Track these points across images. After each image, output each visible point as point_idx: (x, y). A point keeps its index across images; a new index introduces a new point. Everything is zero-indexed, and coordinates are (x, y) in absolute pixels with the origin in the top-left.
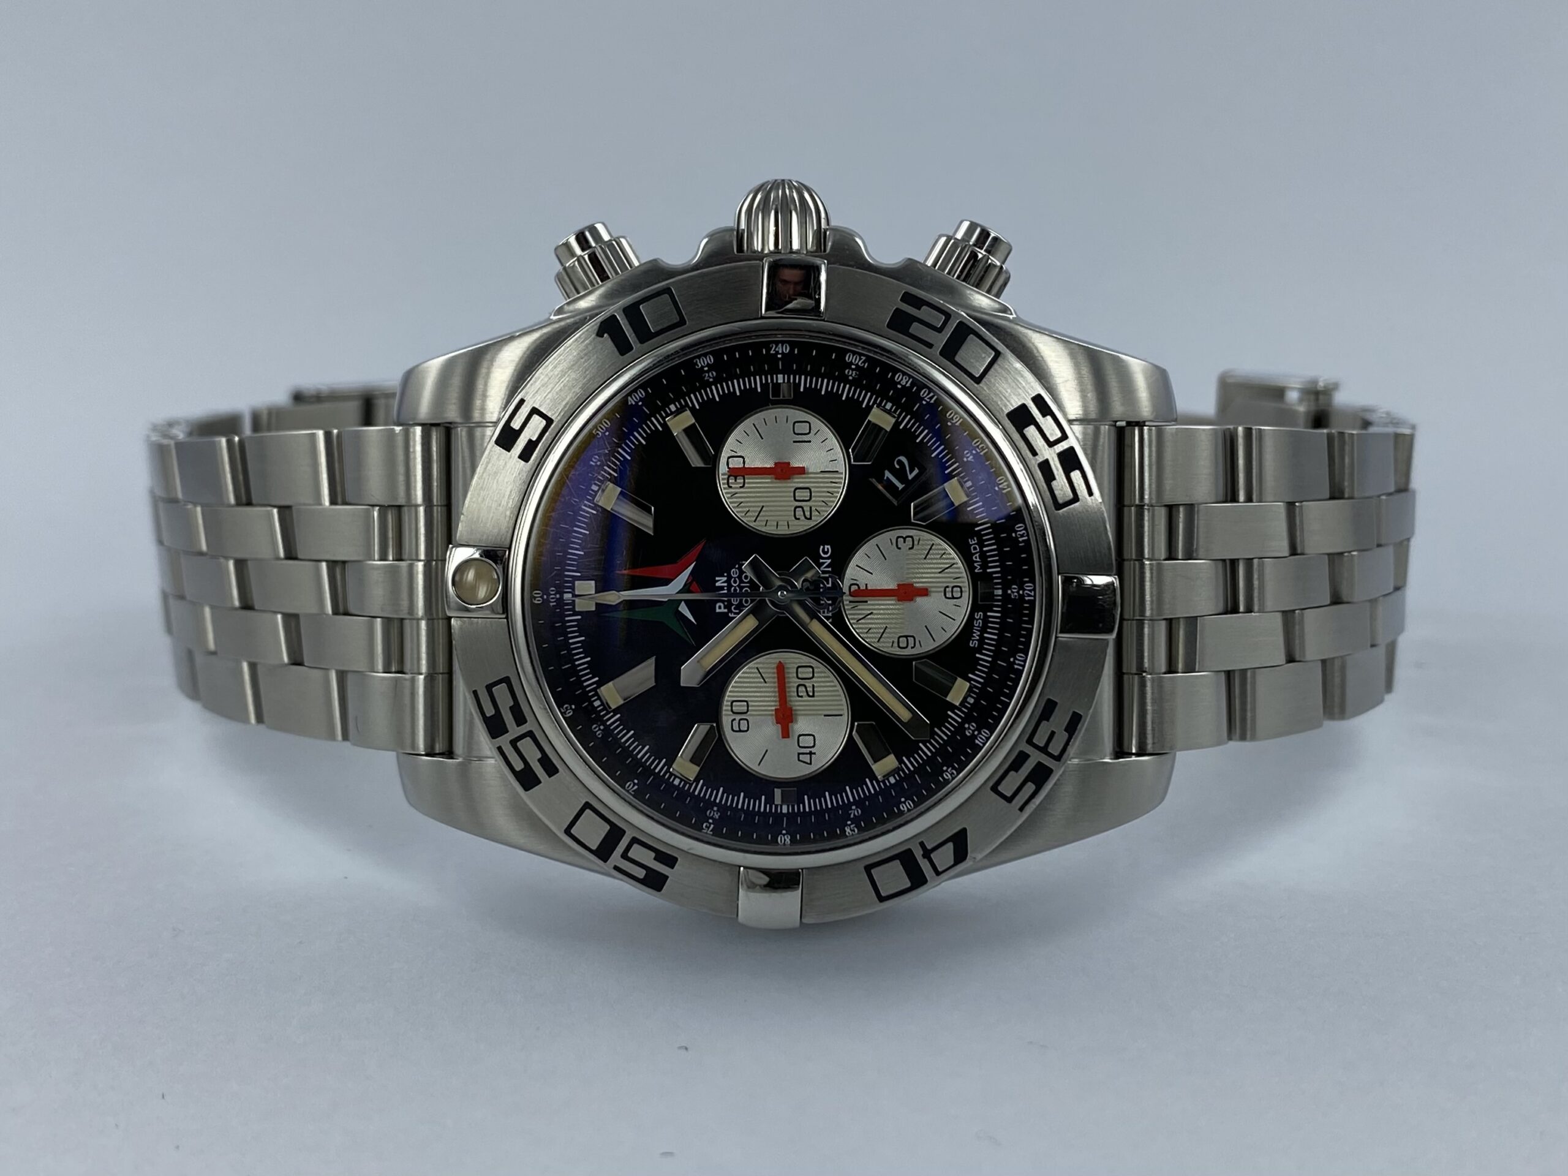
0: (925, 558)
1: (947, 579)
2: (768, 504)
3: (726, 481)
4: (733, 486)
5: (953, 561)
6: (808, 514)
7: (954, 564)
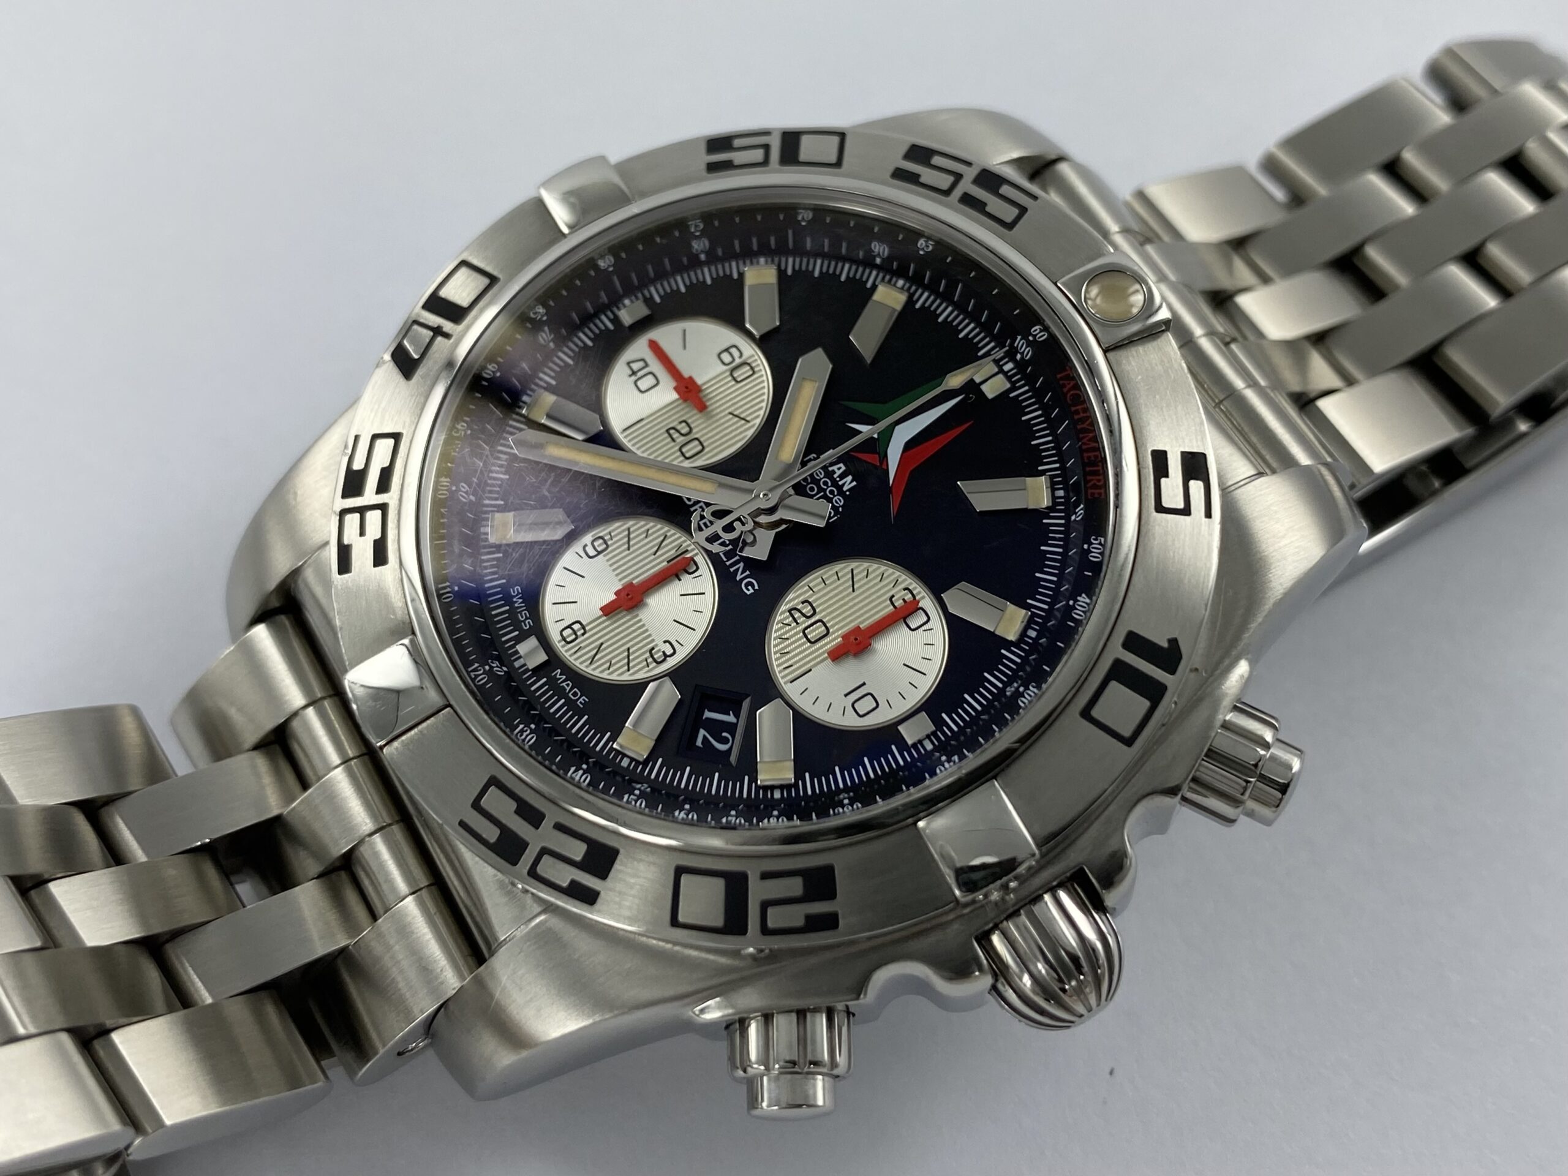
0: (628, 649)
1: (588, 643)
2: (850, 597)
3: (915, 592)
4: (904, 592)
5: (593, 666)
6: (797, 615)
7: (591, 663)
